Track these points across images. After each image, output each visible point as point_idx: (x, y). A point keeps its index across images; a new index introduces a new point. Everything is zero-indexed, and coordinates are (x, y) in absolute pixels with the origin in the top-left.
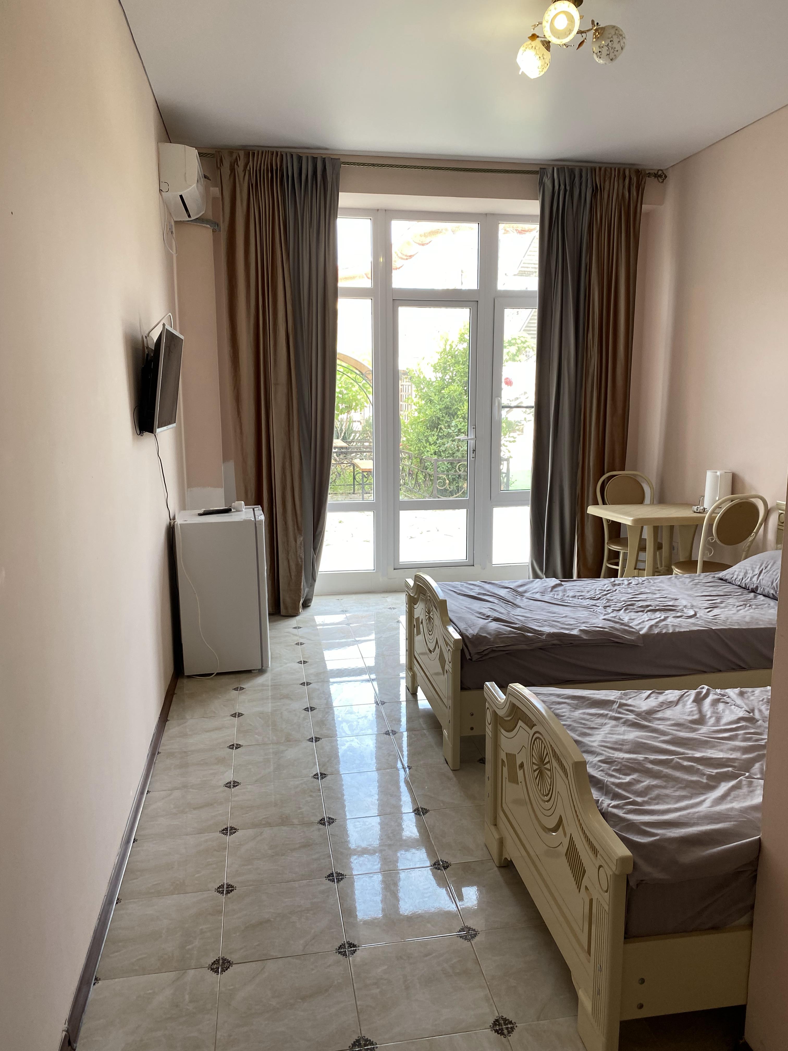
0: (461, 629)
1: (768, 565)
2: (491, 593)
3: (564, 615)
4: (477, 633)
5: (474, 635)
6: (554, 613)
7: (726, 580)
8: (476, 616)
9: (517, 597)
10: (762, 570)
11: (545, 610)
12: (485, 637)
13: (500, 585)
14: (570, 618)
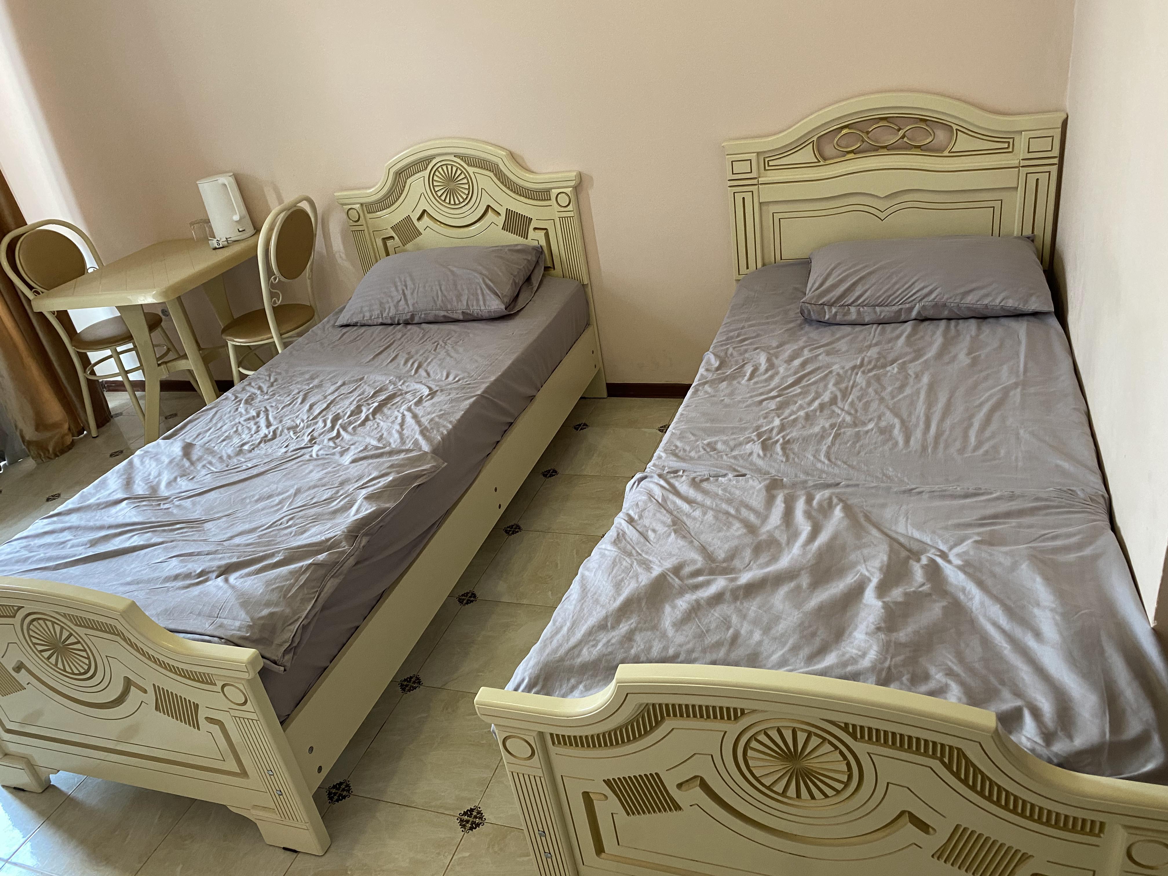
0: (216, 633)
1: (405, 282)
2: (110, 527)
3: (292, 491)
4: (252, 619)
5: (249, 626)
6: (270, 497)
7: (355, 325)
8: (180, 588)
9: (162, 507)
10: (403, 291)
11: (248, 501)
12: (272, 614)
13: (98, 505)
14: (309, 489)
